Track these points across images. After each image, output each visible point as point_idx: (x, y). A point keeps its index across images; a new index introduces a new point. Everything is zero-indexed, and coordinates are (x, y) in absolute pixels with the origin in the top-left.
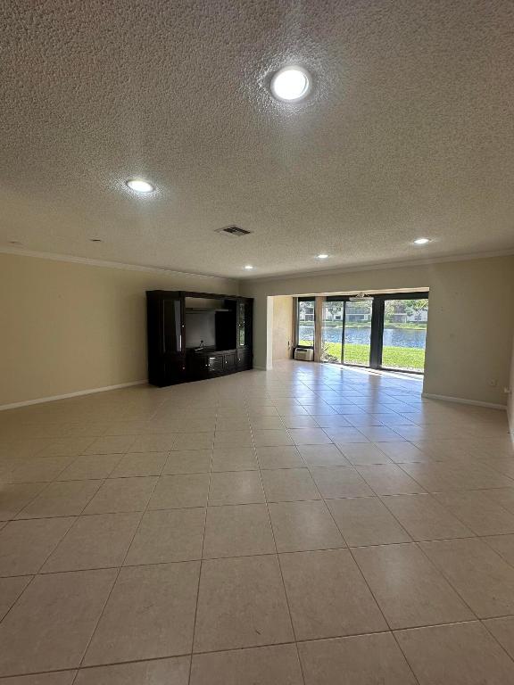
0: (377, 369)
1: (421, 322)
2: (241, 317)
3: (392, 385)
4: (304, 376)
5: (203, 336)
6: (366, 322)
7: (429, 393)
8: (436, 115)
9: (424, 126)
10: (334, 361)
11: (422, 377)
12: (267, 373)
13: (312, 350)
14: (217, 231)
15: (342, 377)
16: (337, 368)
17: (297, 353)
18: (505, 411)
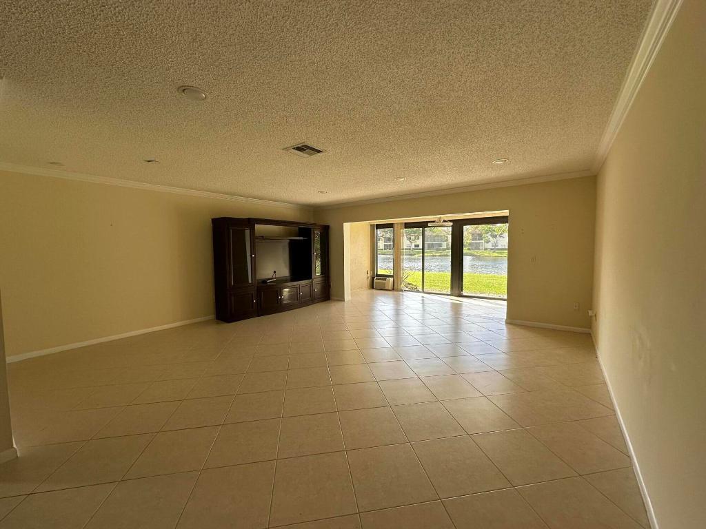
0: (459, 296)
1: (498, 249)
2: (316, 246)
3: (476, 312)
4: (384, 305)
5: (274, 266)
6: (444, 250)
7: (514, 319)
8: (520, 10)
9: (507, 24)
10: (415, 290)
11: (505, 303)
12: (346, 304)
13: (391, 279)
14: (286, 149)
15: (423, 306)
16: (418, 296)
17: (376, 283)
18: (590, 334)
